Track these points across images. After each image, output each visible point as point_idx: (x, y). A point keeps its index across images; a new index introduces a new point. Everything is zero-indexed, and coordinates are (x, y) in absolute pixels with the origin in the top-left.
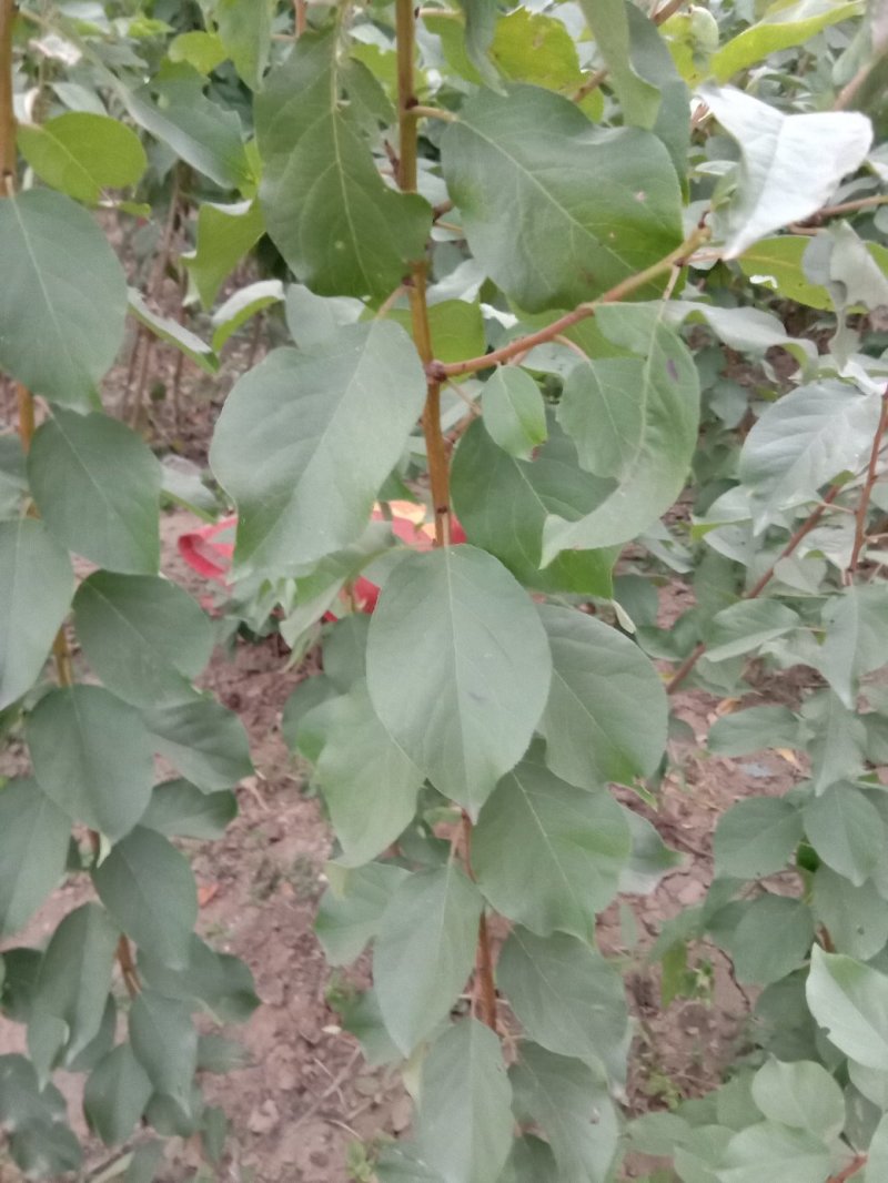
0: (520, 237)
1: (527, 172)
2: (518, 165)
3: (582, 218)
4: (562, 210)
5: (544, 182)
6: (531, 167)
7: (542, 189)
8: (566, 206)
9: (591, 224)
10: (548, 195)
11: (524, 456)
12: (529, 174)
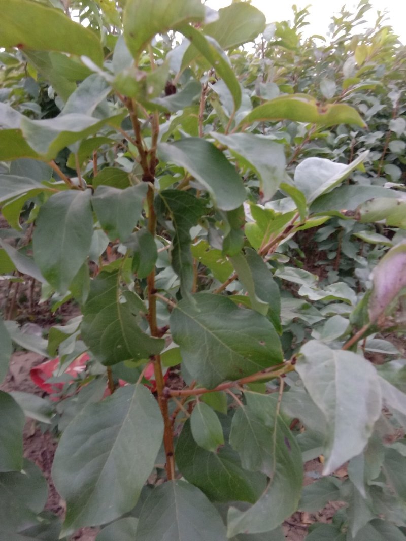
0: (207, 359)
1: (209, 331)
2: (205, 328)
3: (235, 349)
4: (227, 346)
5: (217, 335)
6: (211, 329)
7: (217, 338)
8: (229, 345)
9: (240, 352)
10: (220, 340)
11: (213, 450)
12: (210, 332)
